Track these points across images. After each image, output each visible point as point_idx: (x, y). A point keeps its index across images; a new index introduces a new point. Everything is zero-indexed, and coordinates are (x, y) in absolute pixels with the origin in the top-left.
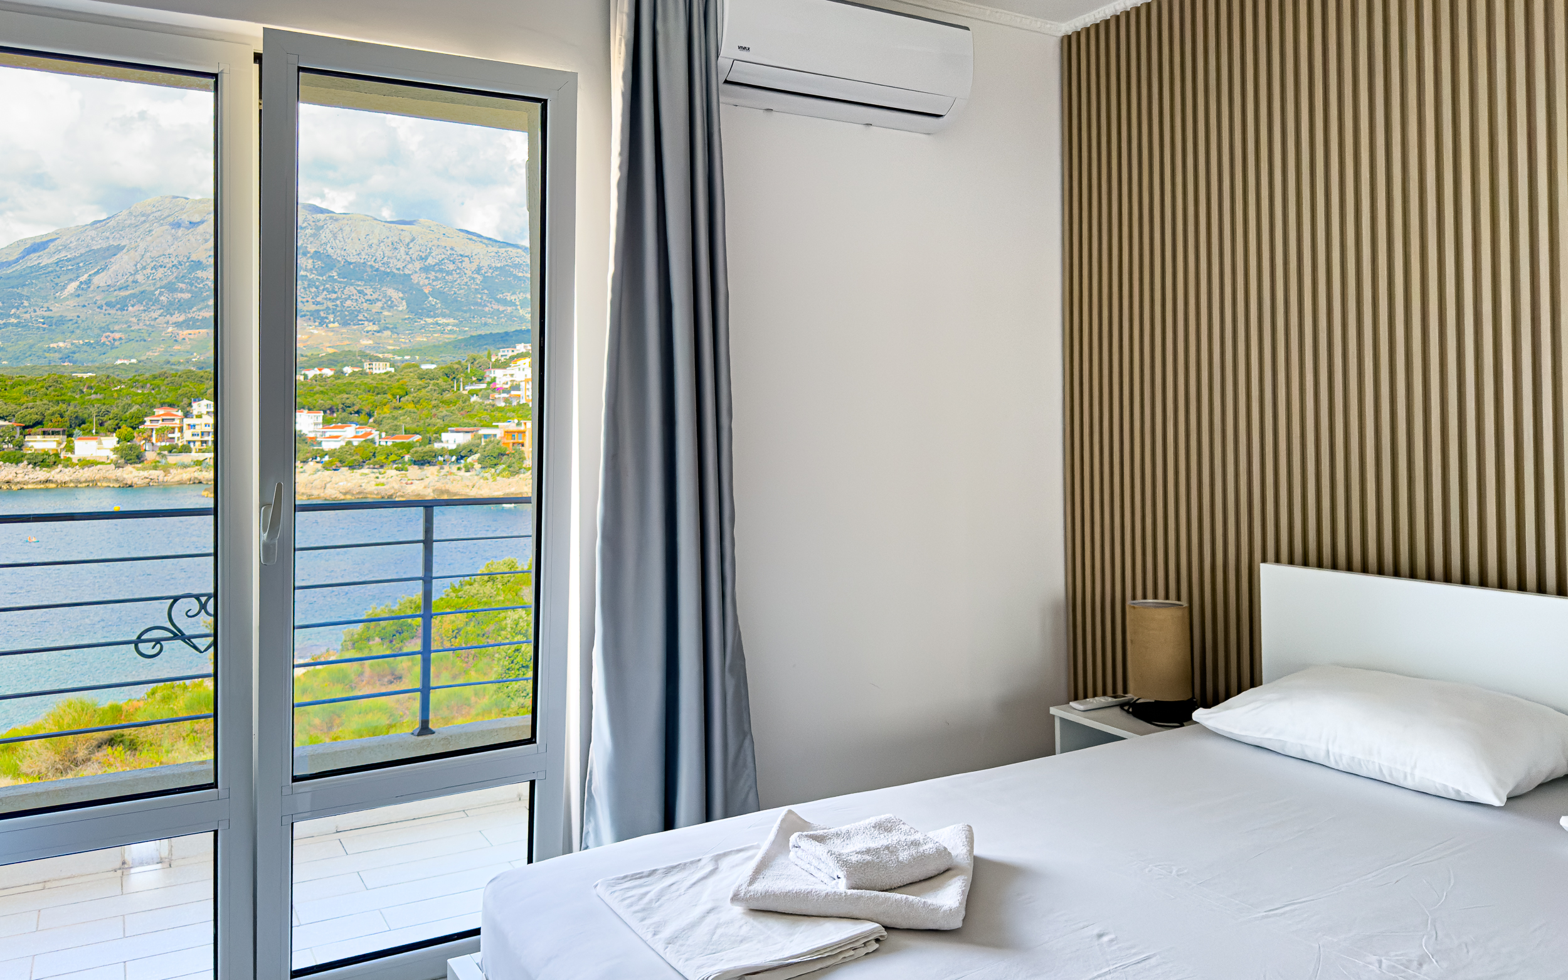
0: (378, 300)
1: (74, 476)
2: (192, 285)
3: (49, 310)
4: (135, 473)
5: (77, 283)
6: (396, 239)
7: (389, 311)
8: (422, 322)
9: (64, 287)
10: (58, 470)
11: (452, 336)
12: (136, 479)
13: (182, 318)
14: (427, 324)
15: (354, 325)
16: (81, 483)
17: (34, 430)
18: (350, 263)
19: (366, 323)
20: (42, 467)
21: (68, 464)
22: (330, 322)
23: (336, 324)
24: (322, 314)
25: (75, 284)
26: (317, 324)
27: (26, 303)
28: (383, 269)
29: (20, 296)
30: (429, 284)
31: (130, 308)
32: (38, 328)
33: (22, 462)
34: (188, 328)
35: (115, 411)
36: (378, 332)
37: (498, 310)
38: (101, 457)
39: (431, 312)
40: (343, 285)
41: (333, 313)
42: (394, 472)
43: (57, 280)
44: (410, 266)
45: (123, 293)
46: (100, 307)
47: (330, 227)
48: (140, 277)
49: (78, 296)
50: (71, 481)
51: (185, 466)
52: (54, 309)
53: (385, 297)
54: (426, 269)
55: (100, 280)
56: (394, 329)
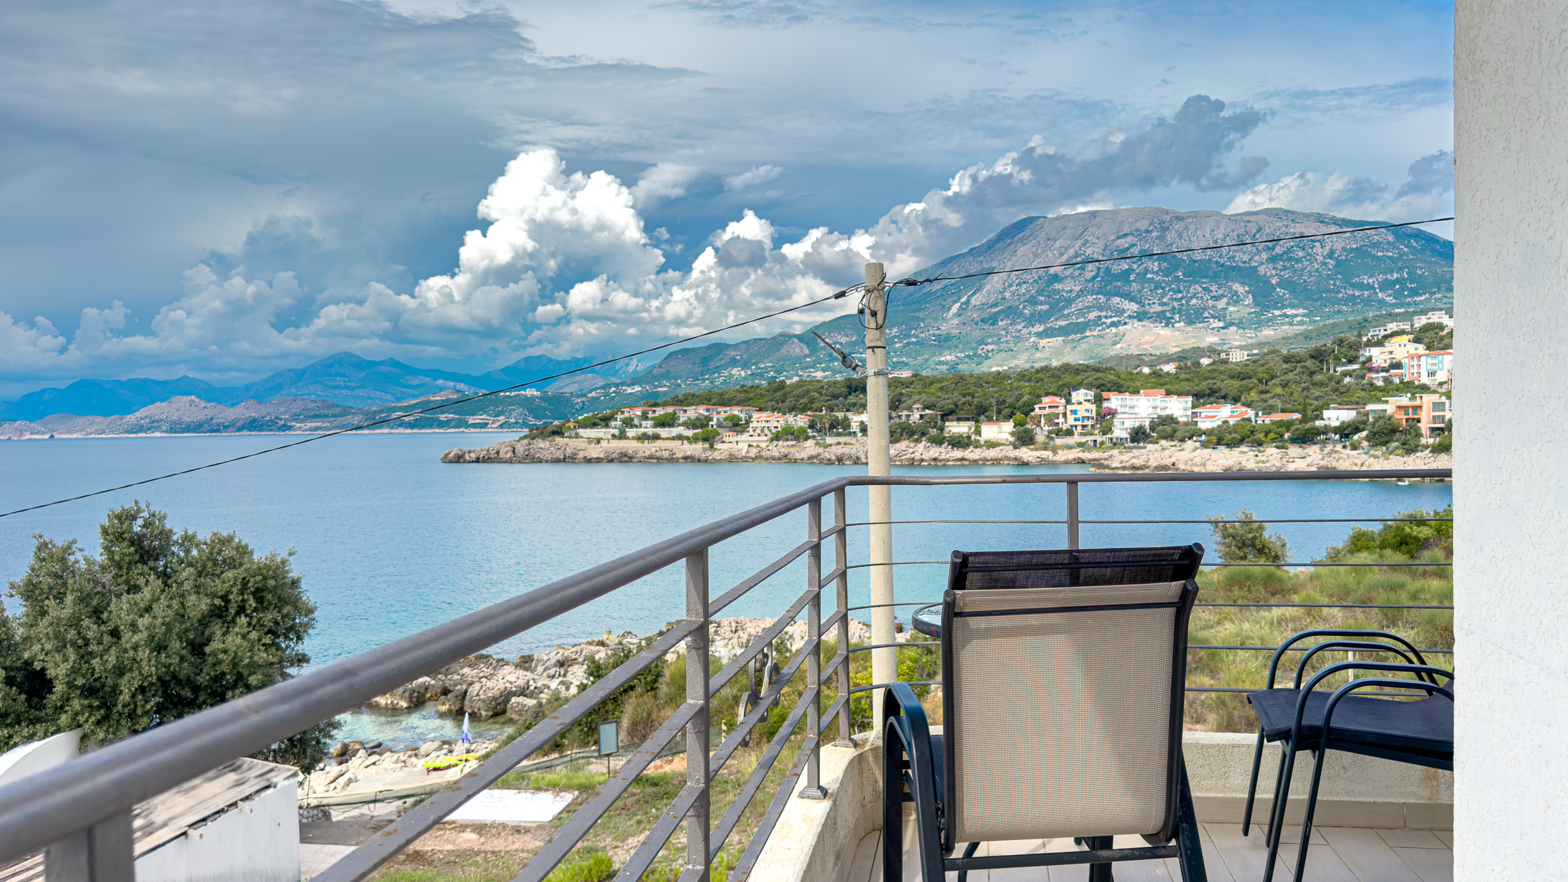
0: (1223, 296)
1: (982, 455)
2: (1049, 297)
3: (939, 329)
4: (1030, 453)
5: (959, 304)
6: (1242, 232)
7: (1235, 306)
8: (1270, 315)
9: (949, 309)
10: (970, 450)
11: (1302, 328)
12: (1030, 459)
13: (1042, 328)
14: (1275, 317)
15: (1200, 323)
16: (988, 461)
17: (951, 417)
18: (1196, 261)
19: (1212, 320)
20: (958, 448)
21: (977, 445)
22: (1176, 322)
23: (1182, 324)
24: (1168, 314)
25: (957, 305)
26: (1163, 324)
27: (922, 325)
28: (1228, 263)
29: (918, 319)
30: (1277, 274)
31: (1000, 323)
32: (931, 345)
33: (943, 443)
34: (1047, 336)
35: (1009, 400)
36: (1223, 328)
37: (1354, 295)
38: (1002, 439)
39: (1280, 304)
40: (1188, 284)
41: (1179, 313)
42: (1273, 450)
43: (944, 303)
44: (1257, 258)
45: (994, 310)
46: (976, 324)
47: (1176, 227)
48: (1007, 295)
49: (960, 315)
50: (980, 459)
51: (1070, 448)
52: (943, 328)
53: (1229, 292)
54: (1273, 260)
55: (977, 300)
56: (1240, 324)
